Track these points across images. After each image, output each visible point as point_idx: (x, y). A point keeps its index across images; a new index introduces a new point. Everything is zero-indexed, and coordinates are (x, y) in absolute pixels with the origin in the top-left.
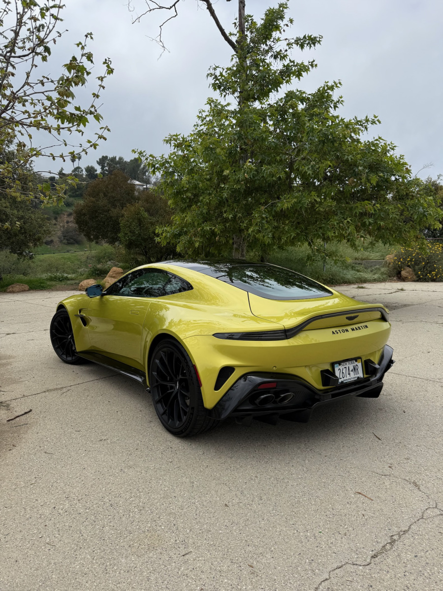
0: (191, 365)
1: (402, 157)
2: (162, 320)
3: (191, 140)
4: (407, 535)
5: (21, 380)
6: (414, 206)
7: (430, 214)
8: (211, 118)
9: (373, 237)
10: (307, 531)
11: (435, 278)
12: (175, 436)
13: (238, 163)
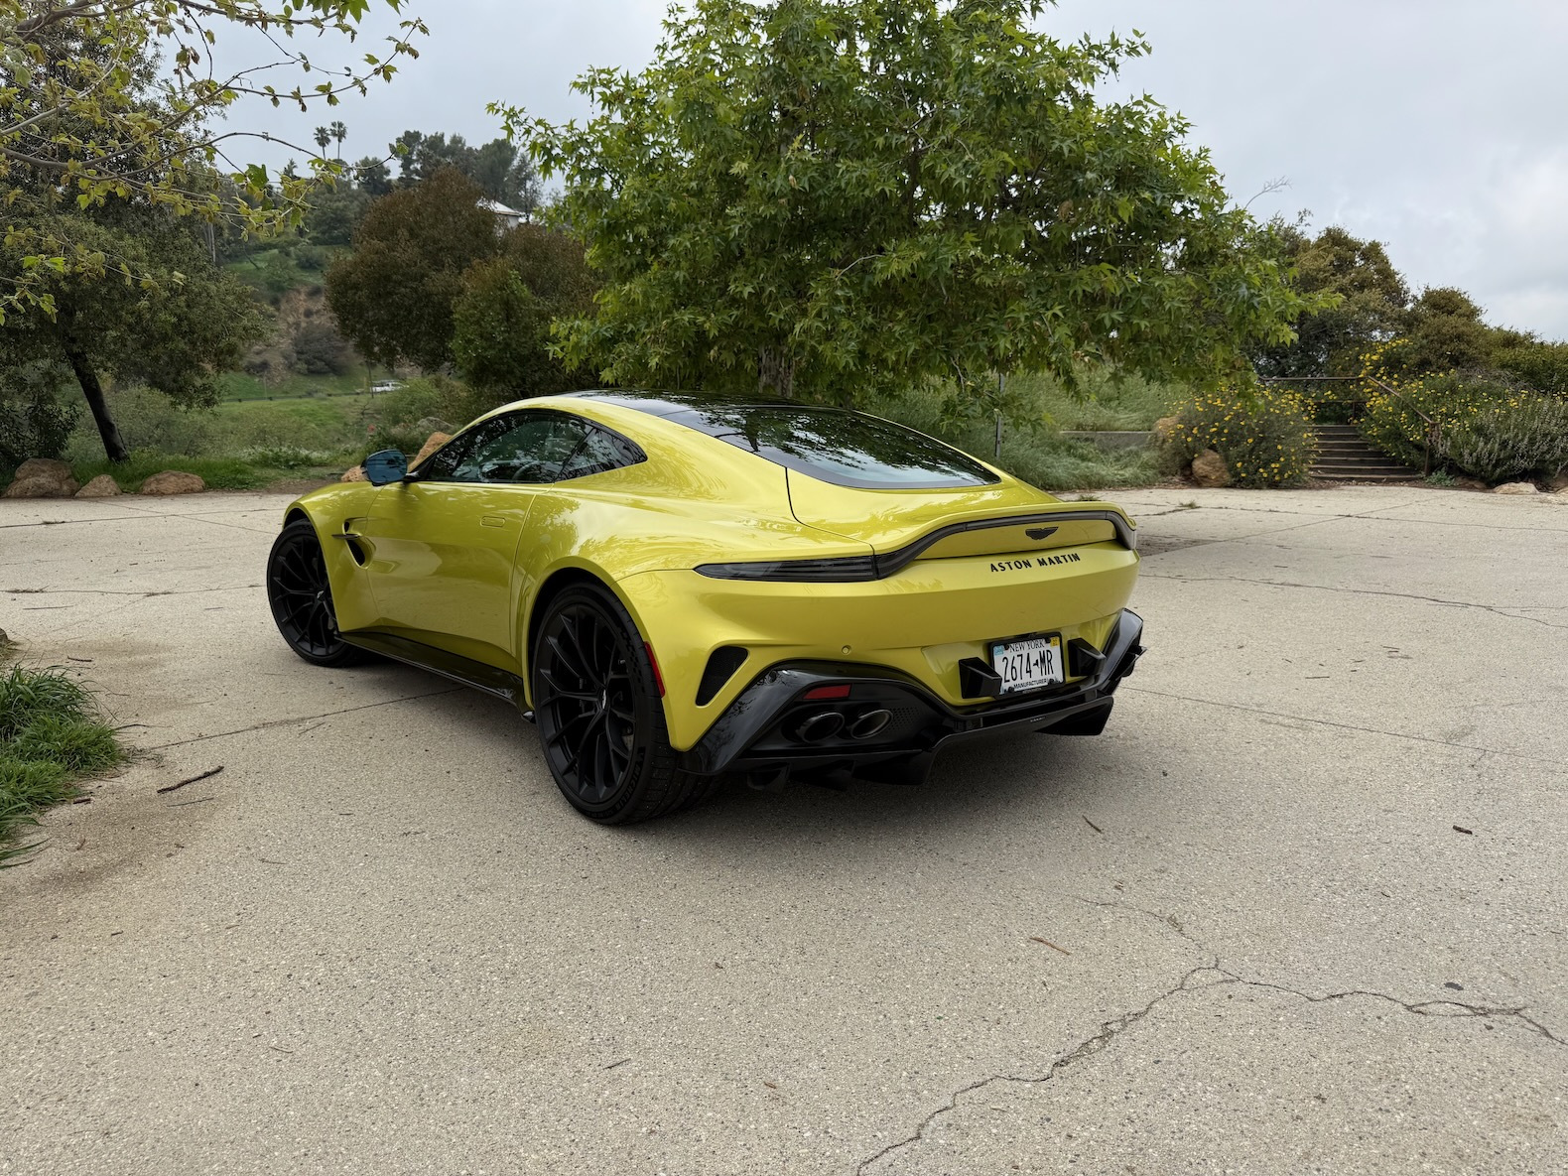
0: (637, 646)
1: (1204, 153)
2: (567, 534)
3: (648, 86)
4: (1141, 1021)
5: (191, 701)
6: (1226, 283)
7: (1266, 304)
8: (702, 28)
9: (1120, 360)
10: (909, 1016)
11: (1277, 478)
12: (597, 823)
13: (775, 153)
